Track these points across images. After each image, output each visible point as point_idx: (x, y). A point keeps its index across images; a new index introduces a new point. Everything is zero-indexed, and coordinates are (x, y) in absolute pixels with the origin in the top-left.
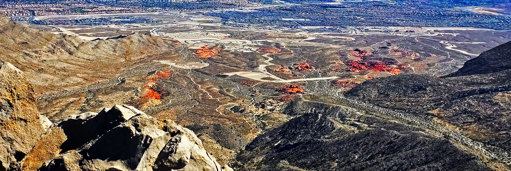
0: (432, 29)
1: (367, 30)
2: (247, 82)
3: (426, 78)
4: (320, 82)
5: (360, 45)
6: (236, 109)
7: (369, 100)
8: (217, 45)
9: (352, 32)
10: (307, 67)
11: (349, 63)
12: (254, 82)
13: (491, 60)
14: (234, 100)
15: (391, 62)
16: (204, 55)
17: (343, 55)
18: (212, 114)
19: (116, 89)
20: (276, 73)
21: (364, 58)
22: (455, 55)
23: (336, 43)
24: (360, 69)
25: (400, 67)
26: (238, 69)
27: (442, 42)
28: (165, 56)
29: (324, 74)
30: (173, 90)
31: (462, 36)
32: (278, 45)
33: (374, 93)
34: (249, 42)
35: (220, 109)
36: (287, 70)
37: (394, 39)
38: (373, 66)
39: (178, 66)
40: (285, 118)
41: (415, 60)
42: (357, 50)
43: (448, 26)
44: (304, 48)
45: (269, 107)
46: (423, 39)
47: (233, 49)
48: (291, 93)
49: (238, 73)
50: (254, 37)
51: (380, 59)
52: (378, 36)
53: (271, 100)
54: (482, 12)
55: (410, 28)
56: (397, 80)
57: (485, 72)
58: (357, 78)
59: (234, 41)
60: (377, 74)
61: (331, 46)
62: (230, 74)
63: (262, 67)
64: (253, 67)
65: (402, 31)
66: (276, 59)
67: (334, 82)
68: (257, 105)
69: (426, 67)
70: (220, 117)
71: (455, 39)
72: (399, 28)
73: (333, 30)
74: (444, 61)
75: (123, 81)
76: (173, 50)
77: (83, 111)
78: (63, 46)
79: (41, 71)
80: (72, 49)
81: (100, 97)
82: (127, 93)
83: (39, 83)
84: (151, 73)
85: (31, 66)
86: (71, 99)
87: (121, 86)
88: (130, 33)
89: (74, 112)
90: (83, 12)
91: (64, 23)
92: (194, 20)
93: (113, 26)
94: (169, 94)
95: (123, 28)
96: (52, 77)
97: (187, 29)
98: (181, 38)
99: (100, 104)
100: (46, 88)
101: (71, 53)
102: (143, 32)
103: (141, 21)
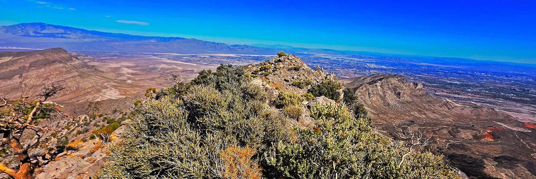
16: (529, 126)
18: (527, 155)
19: (468, 128)
28: (501, 121)
30: (502, 137)
39: (508, 127)
75: (473, 126)
76: (507, 119)
77: (449, 132)
78: (446, 106)
79: (434, 112)
80: (450, 107)
81: (459, 129)
82: (474, 131)
83: (432, 117)
84: (489, 126)
85: (430, 110)
86: (445, 127)
87: (472, 128)
88: (482, 107)
89: (445, 132)
90: (459, 95)
91: (449, 97)
92: (526, 109)
93: (473, 102)
94: (499, 138)
95: (479, 104)
96: (438, 116)
97: (520, 112)
98: (514, 115)
99: (459, 132)
100: (435, 120)
101: (449, 109)
102: (490, 108)
103: (490, 103)
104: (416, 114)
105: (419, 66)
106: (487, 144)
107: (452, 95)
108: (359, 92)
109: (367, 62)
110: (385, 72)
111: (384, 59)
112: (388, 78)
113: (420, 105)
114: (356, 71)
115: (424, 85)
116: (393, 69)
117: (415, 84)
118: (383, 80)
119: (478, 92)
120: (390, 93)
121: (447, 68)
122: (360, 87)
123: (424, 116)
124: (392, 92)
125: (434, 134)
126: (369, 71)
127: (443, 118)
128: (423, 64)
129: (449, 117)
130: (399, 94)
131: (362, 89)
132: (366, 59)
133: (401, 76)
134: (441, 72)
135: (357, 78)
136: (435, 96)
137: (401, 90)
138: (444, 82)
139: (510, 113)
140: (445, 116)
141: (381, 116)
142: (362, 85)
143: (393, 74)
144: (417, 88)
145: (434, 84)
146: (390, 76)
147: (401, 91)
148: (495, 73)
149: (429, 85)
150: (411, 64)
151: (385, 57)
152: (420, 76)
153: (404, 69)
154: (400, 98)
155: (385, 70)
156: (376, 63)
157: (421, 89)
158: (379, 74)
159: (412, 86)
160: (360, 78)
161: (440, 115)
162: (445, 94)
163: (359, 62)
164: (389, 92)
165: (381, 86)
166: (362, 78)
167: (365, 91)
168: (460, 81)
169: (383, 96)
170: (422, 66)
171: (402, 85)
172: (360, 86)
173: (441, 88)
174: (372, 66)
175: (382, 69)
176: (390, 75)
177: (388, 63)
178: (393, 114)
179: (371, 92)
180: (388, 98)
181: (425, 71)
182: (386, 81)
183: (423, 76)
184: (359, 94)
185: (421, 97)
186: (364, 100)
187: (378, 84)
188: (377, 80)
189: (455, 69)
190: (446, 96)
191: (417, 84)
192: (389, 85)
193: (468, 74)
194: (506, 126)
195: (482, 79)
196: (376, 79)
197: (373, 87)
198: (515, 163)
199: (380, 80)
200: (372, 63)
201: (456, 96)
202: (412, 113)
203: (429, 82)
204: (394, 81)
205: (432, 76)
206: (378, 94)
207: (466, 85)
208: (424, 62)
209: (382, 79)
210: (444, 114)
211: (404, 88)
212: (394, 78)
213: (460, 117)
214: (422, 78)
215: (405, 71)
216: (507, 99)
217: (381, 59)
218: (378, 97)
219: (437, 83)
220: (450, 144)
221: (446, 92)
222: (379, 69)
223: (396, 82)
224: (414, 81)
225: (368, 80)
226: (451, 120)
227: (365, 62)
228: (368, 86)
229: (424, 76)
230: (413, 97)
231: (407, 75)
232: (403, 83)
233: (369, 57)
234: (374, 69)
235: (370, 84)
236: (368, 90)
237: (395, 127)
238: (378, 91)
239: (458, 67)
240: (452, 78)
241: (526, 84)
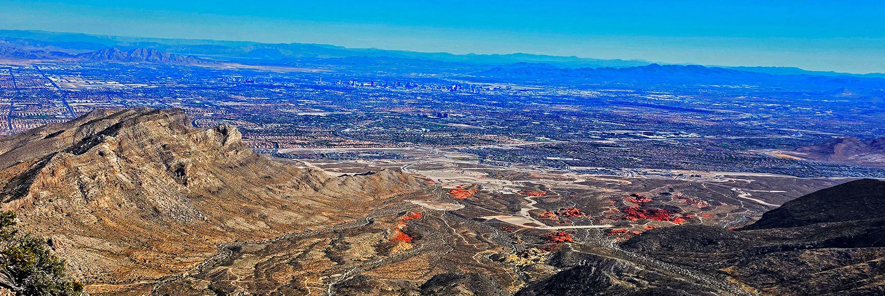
0: (722, 174)
1: (645, 174)
2: (509, 228)
3: (718, 230)
4: (592, 230)
5: (638, 189)
6: (495, 258)
7: (649, 253)
8: (473, 185)
9: (627, 175)
10: (576, 213)
11: (625, 210)
12: (515, 228)
13: (796, 211)
14: (493, 247)
15: (675, 210)
16: (460, 196)
17: (617, 201)
18: (468, 262)
19: (363, 230)
20: (541, 219)
21: (643, 204)
22: (749, 204)
23: (609, 186)
24: (639, 217)
25: (685, 216)
26: (497, 211)
27: (734, 189)
28: (417, 195)
29: (597, 222)
30: (425, 234)
31: (758, 182)
32: (542, 187)
33: (656, 246)
34: (509, 183)
35: (477, 257)
36: (553, 216)
37: (678, 185)
38: (652, 214)
39: (431, 207)
40: (551, 270)
41: (703, 209)
42: (634, 195)
43: (741, 171)
44: (573, 191)
45: (533, 257)
46: (711, 185)
47: (491, 190)
48: (558, 242)
49: (497, 217)
50: (515, 177)
51: (661, 206)
52: (658, 181)
53: (535, 249)
54: (781, 156)
55: (696, 172)
56: (683, 232)
57: (789, 225)
58: (635, 227)
59: (492, 181)
60: (658, 224)
61: (604, 190)
62: (489, 218)
63: (524, 211)
64: (514, 210)
65: (688, 176)
66: (540, 203)
67: (608, 232)
68: (519, 254)
69: (716, 217)
70: (478, 266)
71: (750, 187)
72: (683, 172)
73: (605, 172)
74: (737, 211)
75: (371, 222)
76: (426, 190)
77: (328, 253)
78: (309, 182)
79: (284, 208)
80: (318, 185)
81: (347, 239)
82: (375, 235)
83: (281, 221)
84: (401, 214)
85: (274, 202)
86: (316, 240)
87: (369, 227)
88: (379, 170)
89: (318, 254)
90: (329, 146)
91: (309, 157)
92: (449, 158)
93: (361, 161)
94: (420, 237)
95: (372, 164)
96: (296, 215)
97: (440, 167)
98: (434, 176)
99: (346, 246)
100: (289, 227)
101: (316, 190)
102: (393, 169)
103: (391, 156)
104: (241, 223)
105: (220, 72)
106: (404, 258)
107: (315, 150)
108: (44, 187)
109: (52, 72)
110: (121, 103)
111: (109, 58)
112: (135, 121)
113: (245, 193)
114: (13, 108)
115: (245, 132)
116: (145, 91)
117: (219, 130)
118: (122, 132)
119: (366, 133)
120: (152, 171)
121: (292, 74)
122: (44, 169)
123: (262, 224)
124: (158, 167)
125: (295, 269)
126: (66, 104)
127: (307, 218)
128: (229, 66)
129: (320, 212)
130: (181, 170)
131: (53, 174)
132: (44, 57)
133: (175, 111)
134: (279, 87)
135: (23, 134)
136: (279, 159)
137: (185, 156)
138: (291, 115)
139: (427, 174)
140: (310, 212)
141: (139, 256)
142: (49, 160)
143: (149, 105)
144: (230, 141)
145: (269, 125)
146: (141, 113)
147: (184, 160)
148: (387, 81)
149: (257, 131)
150: (196, 69)
151: (112, 50)
152: (230, 104)
153: (179, 88)
154: (185, 184)
155: (120, 94)
156: (85, 74)
157: (240, 143)
158: (102, 112)
159: (212, 139)
160: (34, 132)
161: (298, 212)
162: (300, 148)
163: (18, 71)
164: (149, 168)
165: (120, 152)
166: (44, 134)
167: (66, 179)
168: (326, 110)
169: (133, 186)
170: (228, 72)
171: (184, 138)
172: (42, 165)
173: (286, 133)
174: (75, 83)
175: (109, 93)
176: (140, 110)
177: (124, 69)
178: (175, 240)
179: (87, 179)
180: (151, 190)
181: (238, 89)
182: (131, 135)
183: (236, 104)
184: (45, 194)
185: (244, 169)
186: (68, 215)
187: (106, 147)
188: (100, 134)
189: (307, 76)
190: (303, 156)
191: (225, 132)
192: (143, 146)
193: (338, 89)
194: (426, 205)
195: (366, 97)
196: (98, 130)
197: (93, 161)
198: (454, 286)
199: (112, 130)
200: (68, 73)
201: (325, 150)
202: (230, 223)
203: (254, 120)
204: (156, 129)
205: (258, 101)
206: (116, 183)
207: (341, 119)
208: (233, 61)
209: (118, 126)
210: (309, 207)
211: (193, 148)
212: (154, 119)
213: (342, 205)
214: (234, 111)
215: (185, 92)
216: (417, 140)
217: (99, 60)
218: (117, 192)
219: (275, 121)
220: (335, 286)
221: (300, 144)
222: (100, 93)
223: (165, 132)
224: (215, 123)
225: (69, 137)
226: (325, 219)
227: (42, 72)
228: (74, 161)
229: (239, 104)
230: (224, 173)
231: (192, 104)
232: (186, 132)
233: (54, 53)
234: (83, 94)
235: (77, 149)
236: (77, 173)
237: (189, 282)
238: (113, 172)
239: (314, 71)
240: (306, 101)
241: (439, 100)
